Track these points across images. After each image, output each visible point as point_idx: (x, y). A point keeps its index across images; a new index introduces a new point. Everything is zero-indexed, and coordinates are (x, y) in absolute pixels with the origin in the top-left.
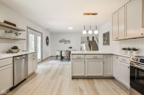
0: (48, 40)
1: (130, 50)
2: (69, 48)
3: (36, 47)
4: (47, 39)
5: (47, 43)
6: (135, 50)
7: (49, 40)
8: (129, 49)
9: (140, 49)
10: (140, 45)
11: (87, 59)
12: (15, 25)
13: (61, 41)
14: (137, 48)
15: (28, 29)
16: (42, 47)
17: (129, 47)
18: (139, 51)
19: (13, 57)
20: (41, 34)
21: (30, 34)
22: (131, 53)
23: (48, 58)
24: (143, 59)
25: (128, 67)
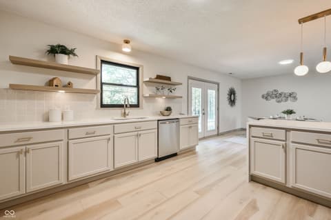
0: (234, 94)
2: (284, 112)
3: (205, 110)
4: (232, 93)
5: (232, 102)
7: (236, 95)
11: (293, 142)
12: (169, 79)
13: (266, 97)
15: (190, 80)
16: (218, 109)
19: (158, 120)
20: (217, 85)
21: (193, 89)
23: (235, 131)
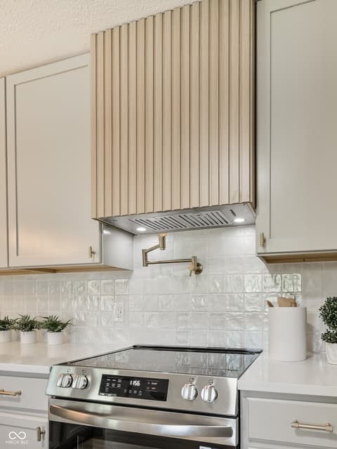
1: (31, 328)
6: (54, 326)
8: (28, 325)
9: (74, 322)
10: (74, 304)
14: (62, 318)
17: (25, 314)
18: (69, 333)
22: (36, 342)
24: (111, 377)
25: (35, 433)
